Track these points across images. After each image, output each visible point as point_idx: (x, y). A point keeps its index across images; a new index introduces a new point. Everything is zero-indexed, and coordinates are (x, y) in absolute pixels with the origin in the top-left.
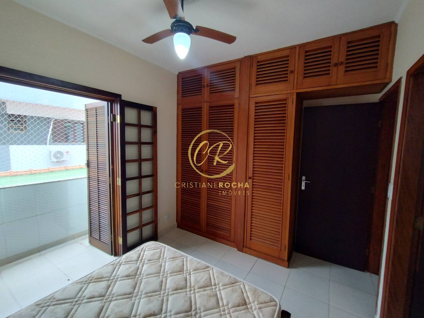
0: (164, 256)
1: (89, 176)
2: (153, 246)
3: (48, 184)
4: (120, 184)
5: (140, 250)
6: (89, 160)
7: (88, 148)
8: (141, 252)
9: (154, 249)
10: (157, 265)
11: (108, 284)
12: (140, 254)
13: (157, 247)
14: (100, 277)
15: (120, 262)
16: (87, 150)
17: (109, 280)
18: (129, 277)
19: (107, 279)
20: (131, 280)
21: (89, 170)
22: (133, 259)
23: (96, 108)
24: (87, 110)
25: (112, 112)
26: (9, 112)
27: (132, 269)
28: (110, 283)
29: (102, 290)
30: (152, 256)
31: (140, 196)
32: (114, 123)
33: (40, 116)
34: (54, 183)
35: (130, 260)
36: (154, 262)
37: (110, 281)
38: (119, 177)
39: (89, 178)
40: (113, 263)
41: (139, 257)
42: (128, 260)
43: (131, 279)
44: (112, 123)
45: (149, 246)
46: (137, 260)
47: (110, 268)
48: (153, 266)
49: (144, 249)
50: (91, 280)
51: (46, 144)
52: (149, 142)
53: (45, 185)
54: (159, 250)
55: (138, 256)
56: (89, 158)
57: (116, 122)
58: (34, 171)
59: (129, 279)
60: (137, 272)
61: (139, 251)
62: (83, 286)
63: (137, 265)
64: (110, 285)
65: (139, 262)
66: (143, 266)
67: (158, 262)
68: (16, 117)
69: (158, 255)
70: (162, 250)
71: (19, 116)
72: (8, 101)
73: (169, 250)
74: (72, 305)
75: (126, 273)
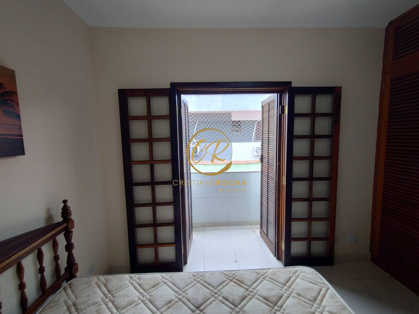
0: (322, 301)
1: (262, 170)
2: (310, 276)
3: (235, 173)
4: (285, 184)
5: (293, 272)
6: (262, 155)
7: (263, 144)
8: (293, 276)
9: (311, 281)
10: (306, 310)
11: (244, 293)
12: (291, 278)
13: (316, 280)
14: (241, 280)
15: (266, 275)
16: (261, 145)
17: (247, 290)
18: (267, 302)
19: (247, 287)
20: (267, 307)
21: (262, 165)
22: (279, 280)
23: (269, 103)
24: (263, 106)
25: (281, 104)
26: (233, 120)
27: (273, 293)
28: (247, 295)
29: (237, 298)
30: (304, 289)
31: (310, 201)
32: (283, 115)
33: (245, 120)
34: (239, 173)
35: (276, 279)
36: (305, 302)
37: (248, 292)
38: (284, 175)
39: (262, 172)
40: (258, 271)
41: (288, 281)
42: (273, 278)
43: (269, 306)
44: (280, 115)
45: (305, 272)
46: (285, 285)
47: (253, 276)
48: (300, 307)
49: (297, 273)
50: (234, 278)
51: (252, 142)
52: (327, 134)
53: (237, 174)
54: (317, 288)
55: (286, 279)
56: (262, 153)
57: (285, 114)
58: (238, 161)
59: (266, 304)
60: (278, 302)
61: (291, 272)
62: (226, 281)
63: (281, 290)
64: (246, 297)
65: (285, 288)
66: (288, 297)
67: (309, 305)
68: (237, 123)
69: (313, 294)
70: (321, 290)
71: (239, 121)
72: (232, 112)
73: (333, 297)
74: (211, 294)
75: (266, 294)
